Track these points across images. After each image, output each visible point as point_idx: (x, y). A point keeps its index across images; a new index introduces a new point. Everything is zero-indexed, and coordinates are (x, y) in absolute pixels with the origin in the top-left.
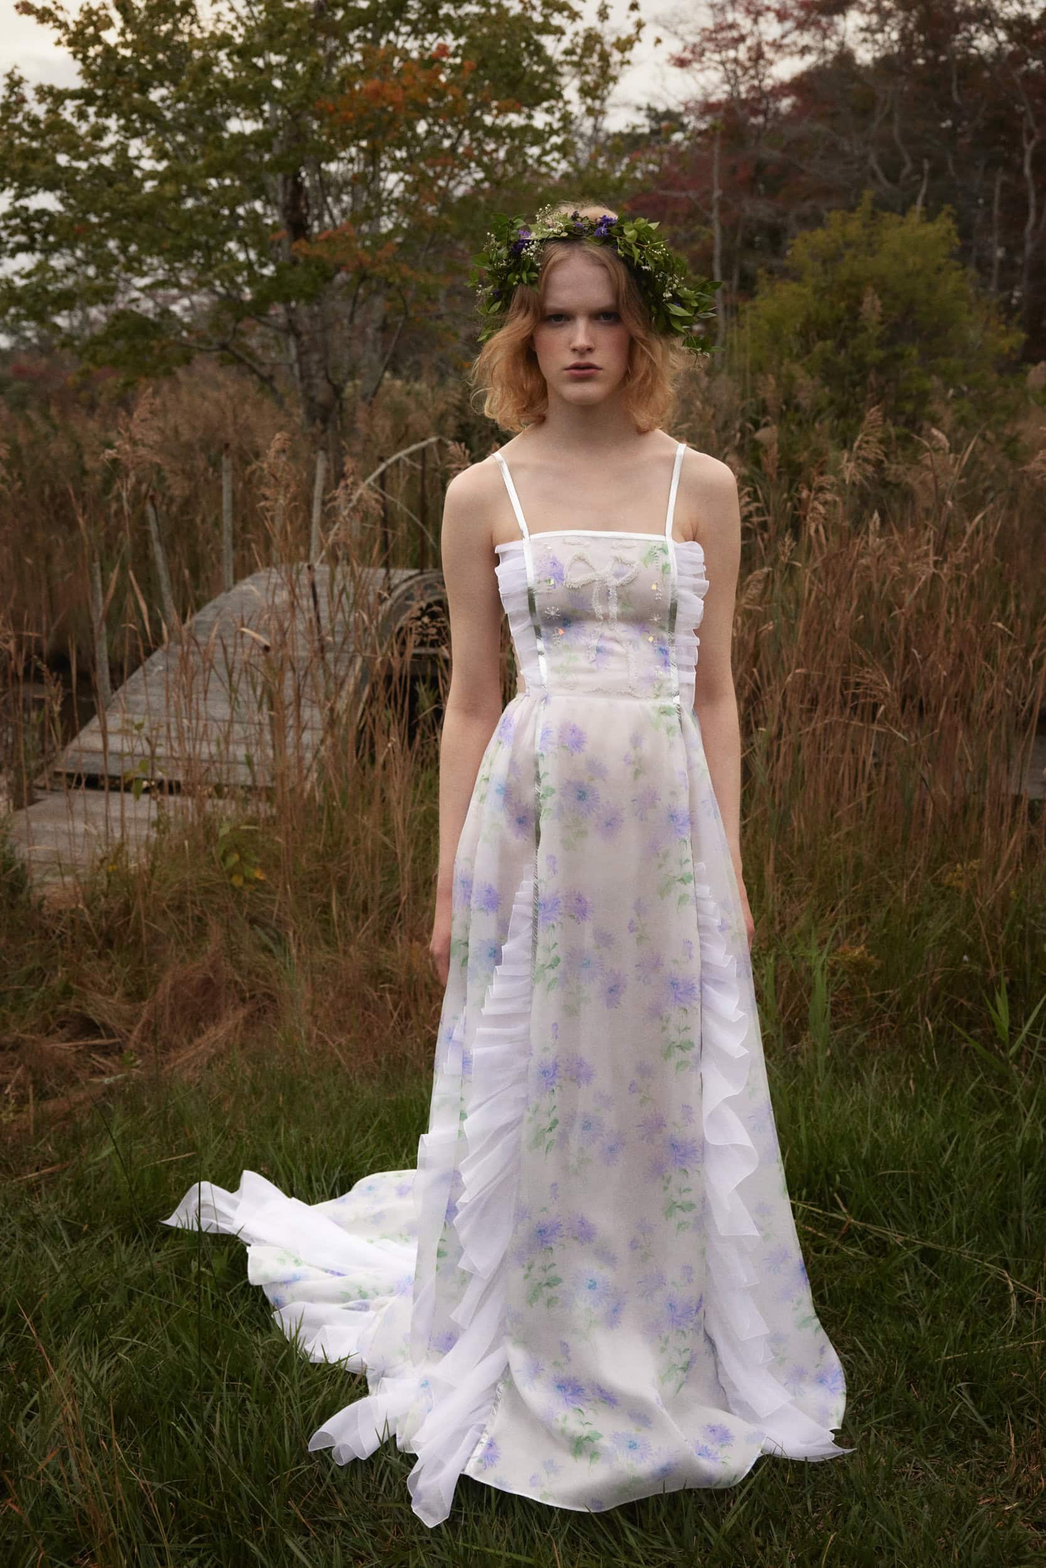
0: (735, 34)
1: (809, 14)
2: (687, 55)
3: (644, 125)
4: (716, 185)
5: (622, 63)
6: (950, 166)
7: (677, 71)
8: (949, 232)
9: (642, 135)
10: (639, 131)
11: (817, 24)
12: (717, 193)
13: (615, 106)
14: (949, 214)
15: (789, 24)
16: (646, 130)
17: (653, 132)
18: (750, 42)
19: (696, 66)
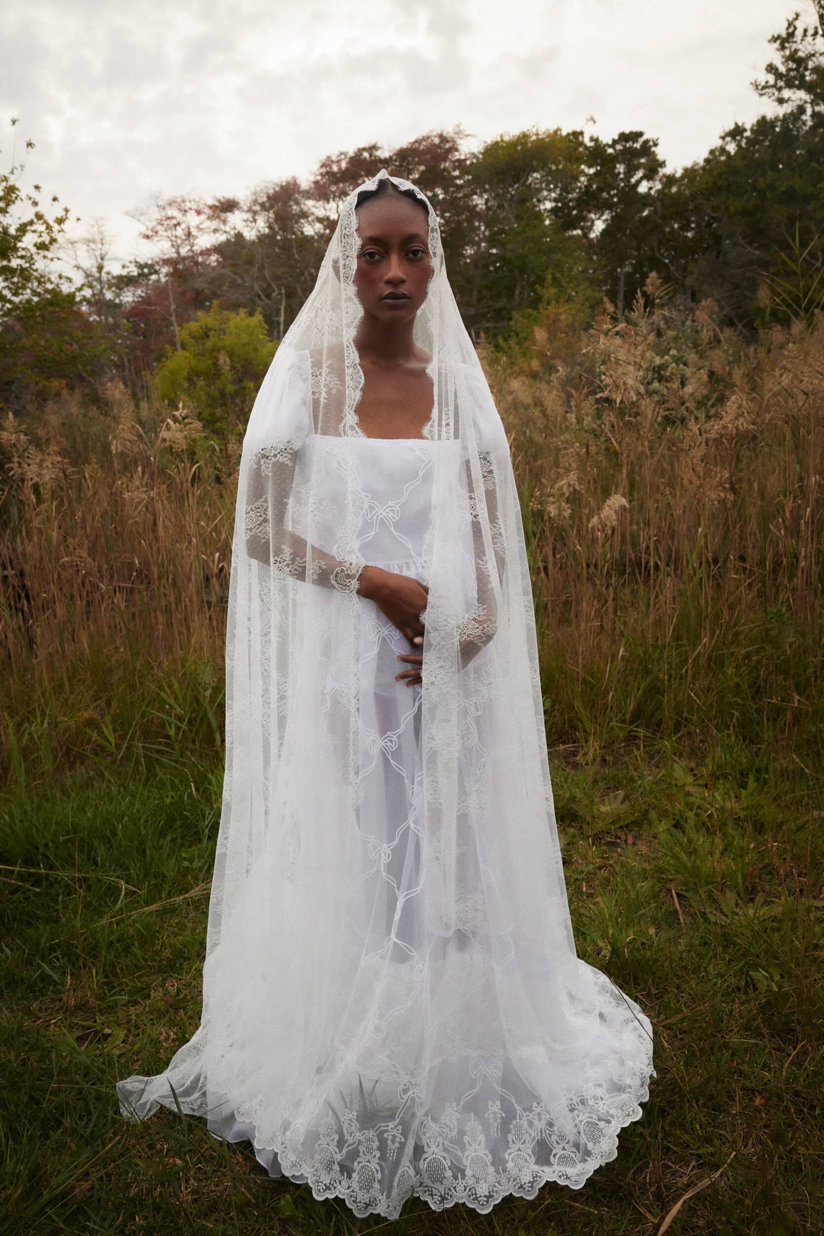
0: (175, 222)
1: (214, 212)
2: (150, 233)
3: (135, 272)
4: (172, 302)
5: (59, 231)
6: (299, 291)
7: (145, 241)
8: (260, 321)
9: (133, 276)
10: (132, 274)
11: (219, 217)
12: (173, 307)
13: (109, 260)
14: (260, 313)
15: (203, 217)
16: (135, 274)
17: (139, 275)
18: (183, 226)
19: (156, 239)
